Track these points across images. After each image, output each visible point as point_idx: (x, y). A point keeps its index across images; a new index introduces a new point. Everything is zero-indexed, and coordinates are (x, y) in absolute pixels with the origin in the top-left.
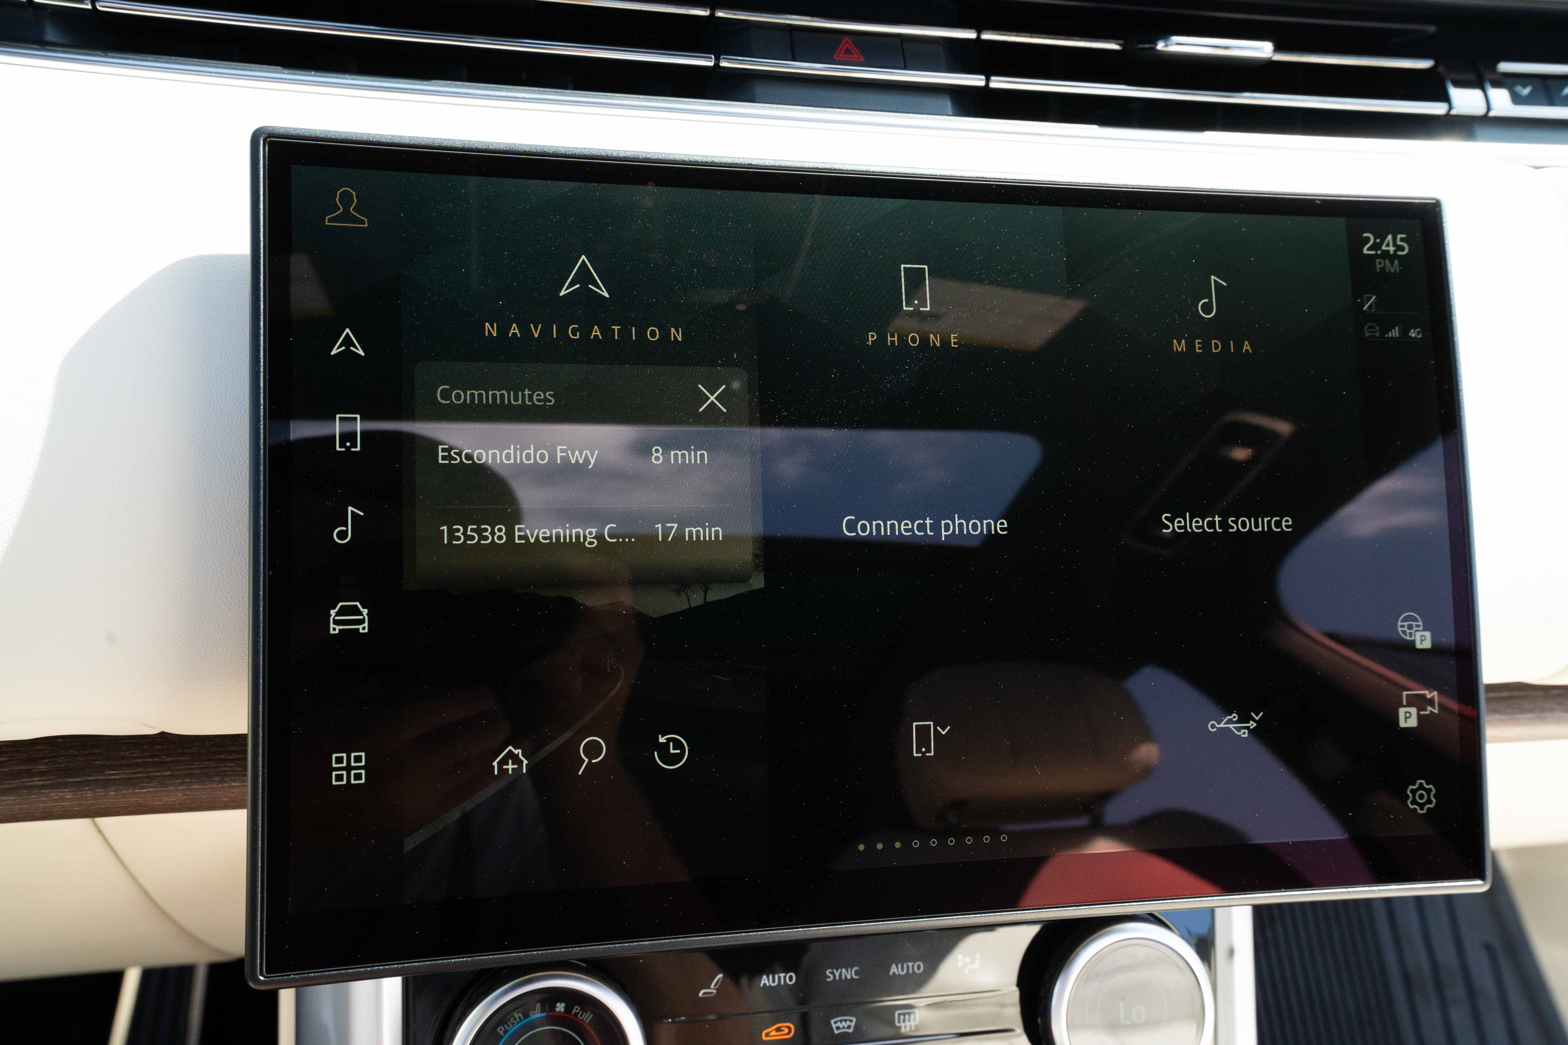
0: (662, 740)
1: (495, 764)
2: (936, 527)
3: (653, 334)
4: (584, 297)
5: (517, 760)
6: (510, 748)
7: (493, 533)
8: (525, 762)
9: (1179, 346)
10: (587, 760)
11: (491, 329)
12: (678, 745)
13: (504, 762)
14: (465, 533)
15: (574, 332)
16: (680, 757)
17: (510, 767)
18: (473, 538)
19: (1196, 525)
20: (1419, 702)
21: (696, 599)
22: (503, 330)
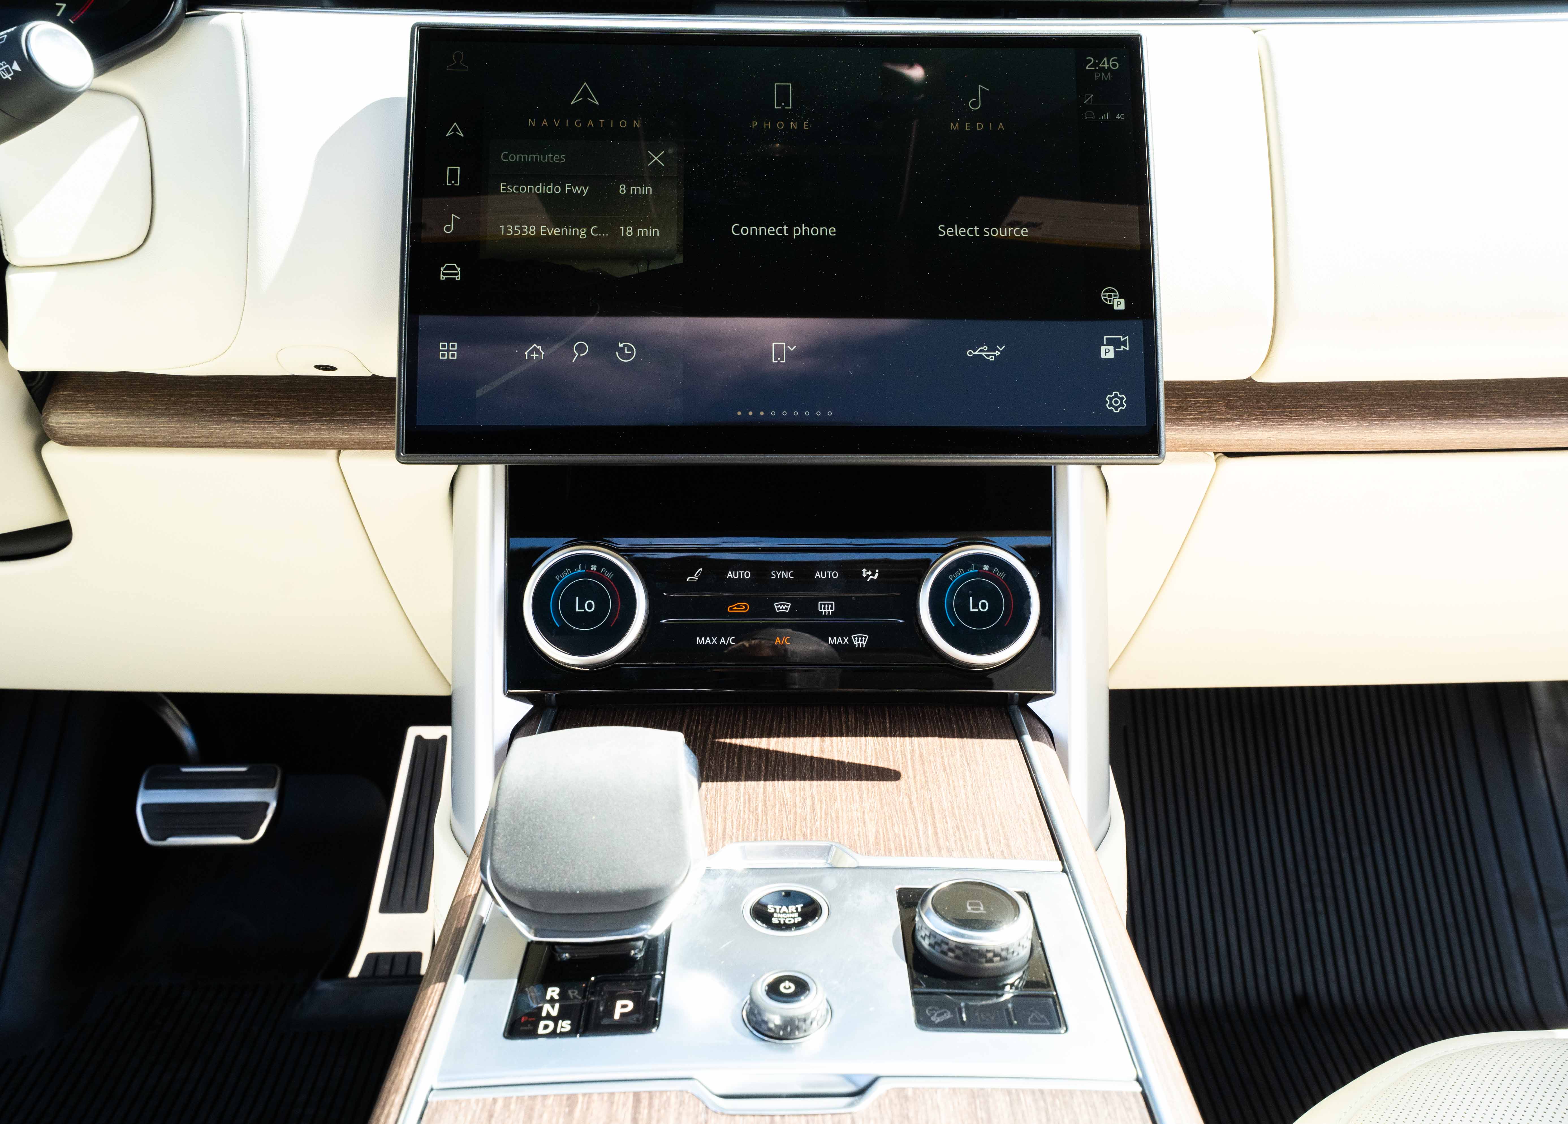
0: (621, 345)
1: (526, 353)
2: (790, 231)
3: (623, 124)
4: (585, 104)
5: (538, 352)
6: (535, 345)
7: (528, 230)
8: (543, 353)
9: (955, 127)
10: (577, 354)
11: (532, 123)
12: (630, 348)
13: (531, 352)
14: (513, 229)
15: (578, 124)
16: (631, 356)
17: (535, 355)
18: (518, 232)
19: (961, 232)
20: (1116, 343)
21: (643, 268)
22: (539, 122)
